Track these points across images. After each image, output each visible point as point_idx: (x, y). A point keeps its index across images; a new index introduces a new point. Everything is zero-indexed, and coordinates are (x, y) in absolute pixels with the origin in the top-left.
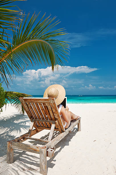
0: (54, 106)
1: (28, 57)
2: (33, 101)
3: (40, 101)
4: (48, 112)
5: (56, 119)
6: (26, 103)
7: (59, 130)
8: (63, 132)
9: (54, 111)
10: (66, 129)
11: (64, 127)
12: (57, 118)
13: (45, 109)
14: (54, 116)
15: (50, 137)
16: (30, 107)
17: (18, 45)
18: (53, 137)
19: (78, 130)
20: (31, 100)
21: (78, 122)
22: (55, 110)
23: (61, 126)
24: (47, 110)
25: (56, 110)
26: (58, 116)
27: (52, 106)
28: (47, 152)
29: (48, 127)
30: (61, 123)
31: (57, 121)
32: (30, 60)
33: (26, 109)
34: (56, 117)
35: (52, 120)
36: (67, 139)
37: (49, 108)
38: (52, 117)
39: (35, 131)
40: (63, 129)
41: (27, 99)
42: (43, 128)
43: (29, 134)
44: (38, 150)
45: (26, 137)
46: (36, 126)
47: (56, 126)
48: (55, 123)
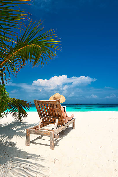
0: (59, 106)
3: (50, 103)
6: (38, 104)
7: (61, 124)
10: (65, 124)
16: (41, 107)
19: (73, 128)
21: (73, 121)
22: (59, 109)
23: (62, 121)
28: (55, 135)
29: (52, 122)
31: (60, 117)
34: (60, 114)
35: (56, 116)
38: (57, 114)
39: (43, 125)
41: (40, 101)
42: (49, 123)
43: (40, 126)
44: (49, 133)
45: (38, 128)
46: (43, 122)
47: (59, 121)
48: (59, 119)
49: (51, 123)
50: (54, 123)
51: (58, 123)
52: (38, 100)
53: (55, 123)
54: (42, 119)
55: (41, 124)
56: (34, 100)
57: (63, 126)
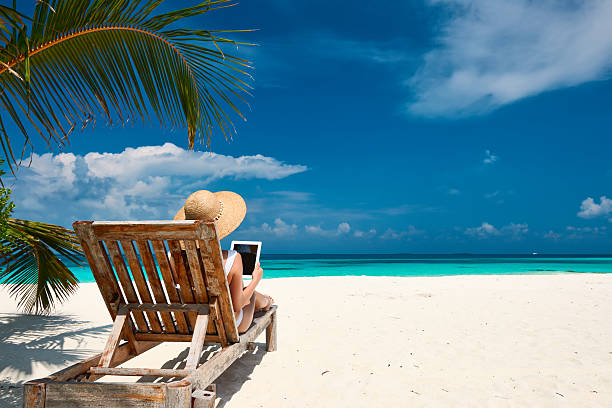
0: (210, 249)
1: (95, 90)
2: (133, 233)
3: (161, 233)
4: (183, 272)
5: (211, 298)
6: (101, 243)
7: (219, 336)
8: (232, 343)
9: (209, 266)
10: (240, 334)
11: (237, 323)
12: (218, 293)
13: (177, 262)
14: (206, 285)
15: (192, 360)
16: (116, 256)
17: (55, 36)
18: (203, 360)
19: (265, 348)
20: (126, 229)
21: (270, 320)
22: (212, 266)
23: (227, 324)
24: (183, 268)
25: (218, 266)
26: (221, 286)
27: (205, 251)
28: (193, 399)
29: (177, 332)
30: (230, 310)
31: (215, 305)
32: (102, 99)
33: (99, 266)
34: (214, 290)
35: (194, 300)
36: (237, 376)
37: (193, 257)
38: (199, 291)
39: (125, 351)
40: (234, 331)
41: (107, 226)
42: (159, 336)
43: (110, 357)
44: (160, 395)
45: (98, 370)
46: (128, 332)
47: (213, 323)
48: (209, 312)
49: (170, 337)
50: (185, 333)
51: (207, 334)
52: (95, 223)
53: (191, 333)
54: (121, 319)
55: (119, 347)
56: (76, 223)
57: (231, 347)
